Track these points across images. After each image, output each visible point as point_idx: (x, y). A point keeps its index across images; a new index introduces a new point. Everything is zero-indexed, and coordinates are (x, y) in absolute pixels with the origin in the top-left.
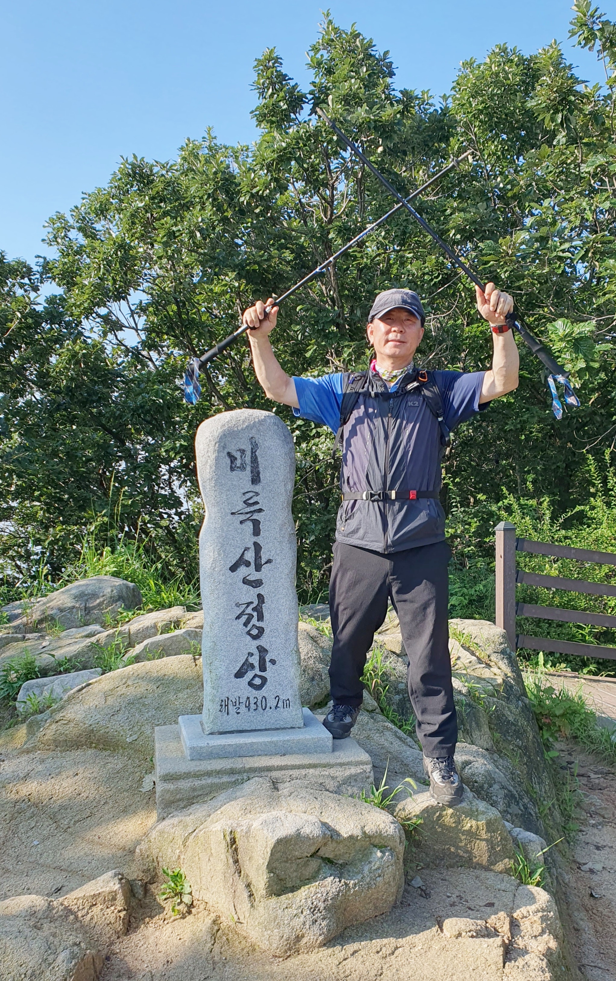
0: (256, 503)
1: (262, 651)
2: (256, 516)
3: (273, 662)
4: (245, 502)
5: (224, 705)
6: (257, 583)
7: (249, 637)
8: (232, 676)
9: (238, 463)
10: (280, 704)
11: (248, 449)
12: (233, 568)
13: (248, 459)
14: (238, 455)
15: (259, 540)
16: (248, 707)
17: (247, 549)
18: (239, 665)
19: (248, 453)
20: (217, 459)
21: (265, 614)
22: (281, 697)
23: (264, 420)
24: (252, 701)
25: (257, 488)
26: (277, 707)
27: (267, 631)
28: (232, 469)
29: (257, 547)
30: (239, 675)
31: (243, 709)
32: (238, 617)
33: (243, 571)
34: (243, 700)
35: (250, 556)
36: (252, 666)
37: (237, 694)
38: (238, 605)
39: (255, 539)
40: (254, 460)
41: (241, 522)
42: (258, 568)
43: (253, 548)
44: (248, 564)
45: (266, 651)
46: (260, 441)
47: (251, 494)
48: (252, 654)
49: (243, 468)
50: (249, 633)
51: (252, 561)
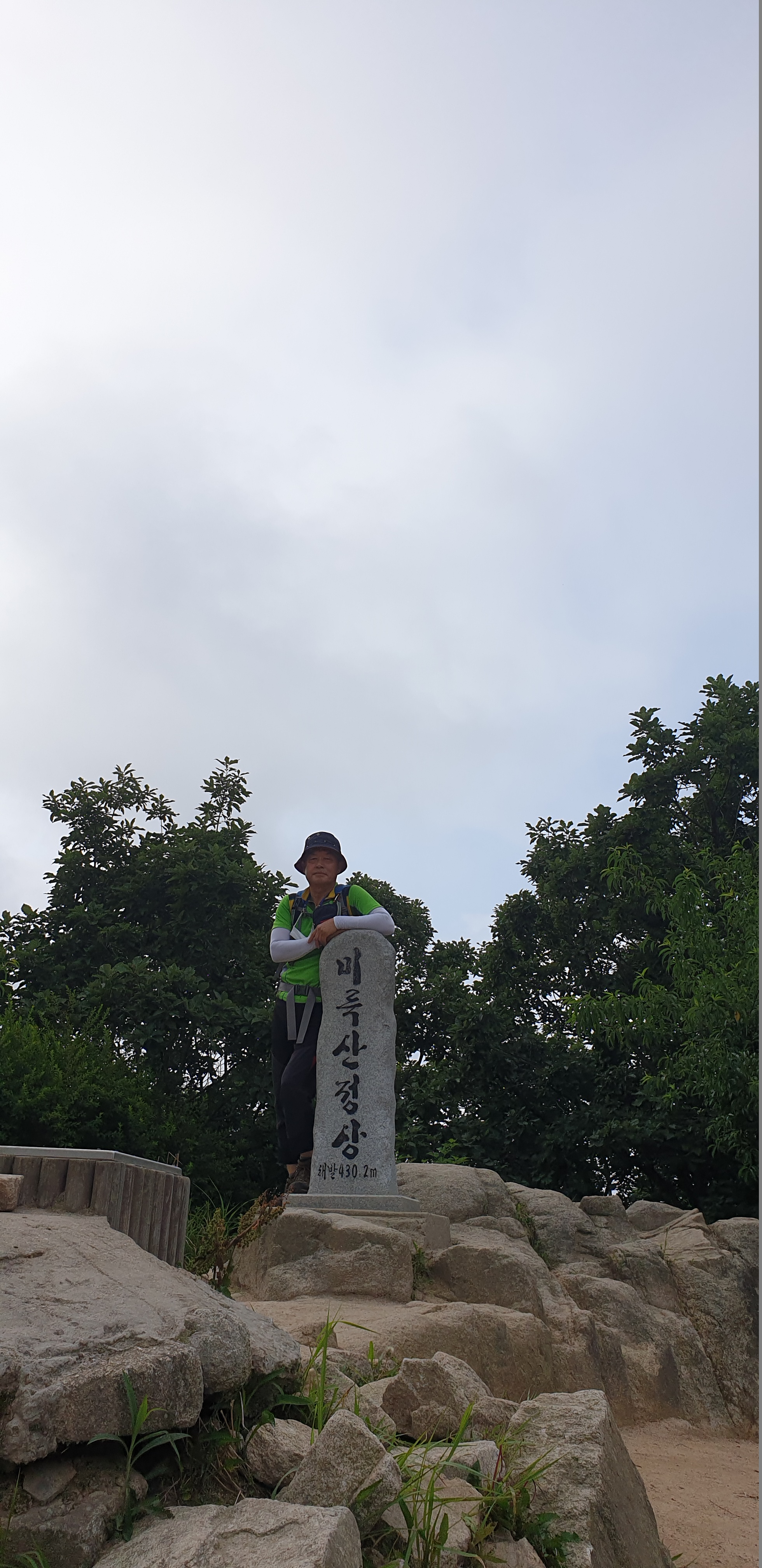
0: (357, 999)
1: (356, 1124)
2: (356, 1010)
3: (364, 1135)
4: (347, 998)
5: (323, 1170)
6: (354, 1066)
7: (345, 1112)
8: (330, 1145)
9: (345, 968)
10: (368, 1173)
11: (352, 956)
12: (336, 1053)
13: (352, 965)
14: (345, 962)
15: (357, 1029)
16: (342, 1173)
17: (347, 1036)
18: (336, 1136)
19: (353, 960)
20: (329, 965)
21: (360, 1093)
22: (369, 1166)
24: (345, 1169)
25: (358, 987)
26: (365, 1175)
27: (360, 1107)
28: (339, 974)
29: (356, 1035)
30: (336, 1144)
31: (337, 1175)
32: (337, 1094)
33: (343, 1055)
34: (337, 1167)
35: (349, 1042)
36: (347, 1138)
37: (333, 1162)
38: (338, 1083)
39: (353, 1028)
40: (357, 965)
41: (344, 1015)
42: (356, 1053)
43: (351, 1036)
44: (347, 1049)
45: (359, 1125)
46: (362, 951)
47: (353, 992)
48: (347, 1127)
49: (348, 971)
50: (345, 1108)
51: (351, 1046)
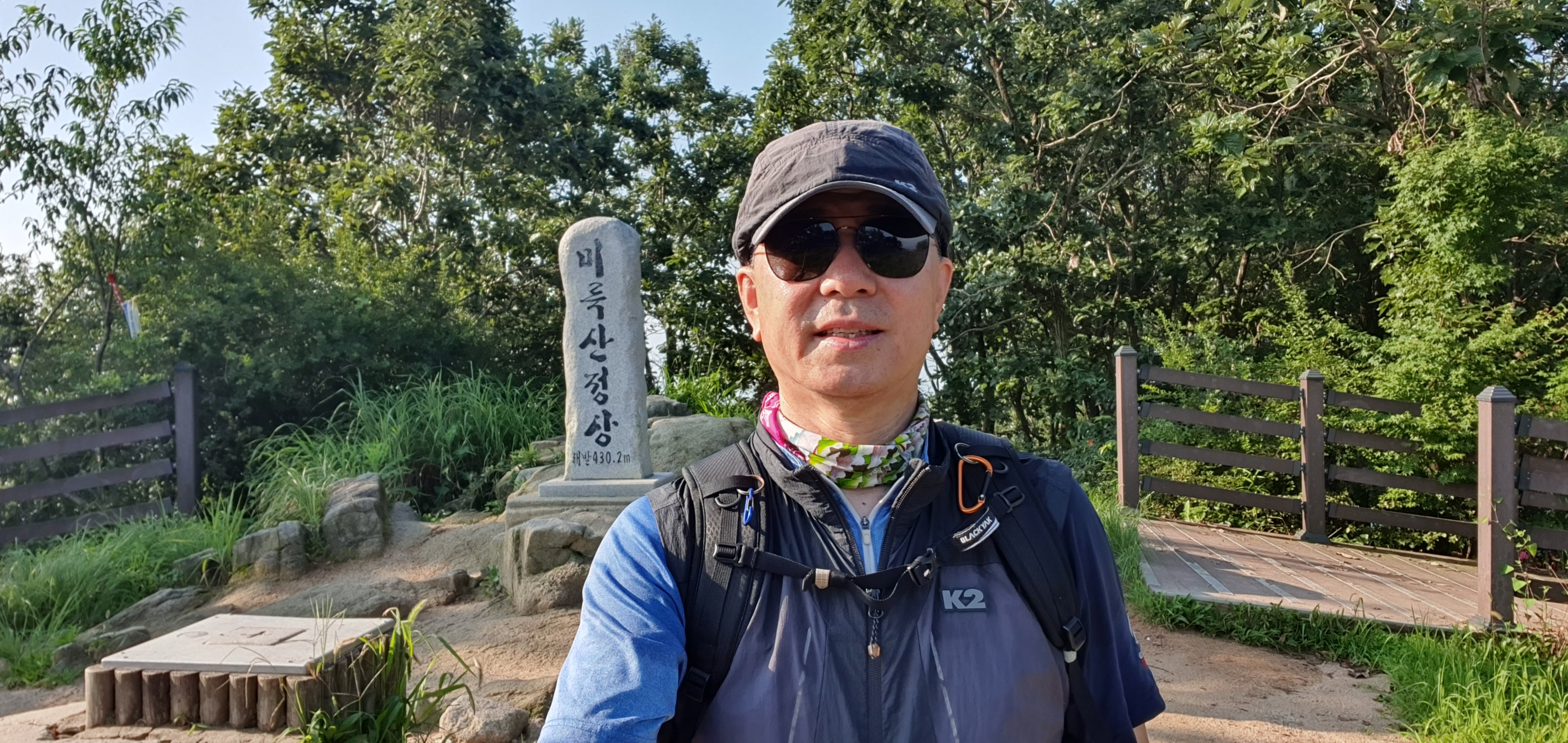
0: (600, 292)
1: (607, 414)
2: (600, 303)
3: (616, 424)
4: (592, 291)
5: (577, 457)
6: (602, 358)
7: (595, 403)
8: (583, 434)
9: (586, 260)
10: (622, 459)
11: (593, 249)
12: (583, 346)
13: (593, 256)
14: (585, 254)
15: (603, 322)
16: (596, 460)
17: (593, 330)
18: (588, 426)
19: (594, 252)
20: (569, 257)
21: (609, 383)
22: (622, 453)
23: (607, 225)
24: (599, 455)
25: (601, 280)
26: (619, 460)
27: (610, 398)
28: (581, 265)
29: (602, 329)
30: (589, 433)
31: (591, 461)
32: (587, 386)
33: (590, 348)
34: (592, 454)
35: (596, 336)
36: (599, 427)
37: (586, 449)
38: (586, 376)
39: (600, 322)
40: (599, 257)
41: (589, 308)
42: (603, 345)
43: (597, 329)
44: (594, 342)
45: (610, 415)
46: (603, 242)
47: (596, 285)
48: (598, 417)
49: (589, 263)
50: (595, 399)
51: (597, 339)
